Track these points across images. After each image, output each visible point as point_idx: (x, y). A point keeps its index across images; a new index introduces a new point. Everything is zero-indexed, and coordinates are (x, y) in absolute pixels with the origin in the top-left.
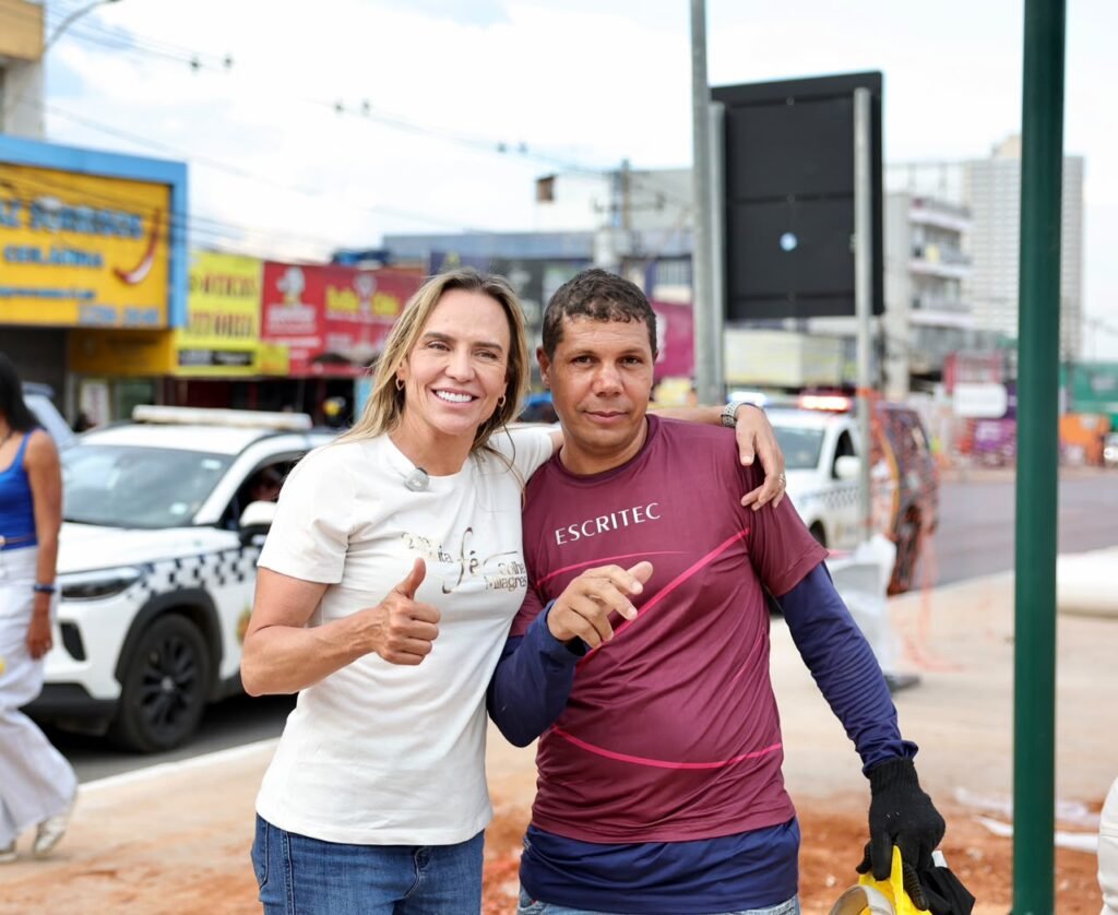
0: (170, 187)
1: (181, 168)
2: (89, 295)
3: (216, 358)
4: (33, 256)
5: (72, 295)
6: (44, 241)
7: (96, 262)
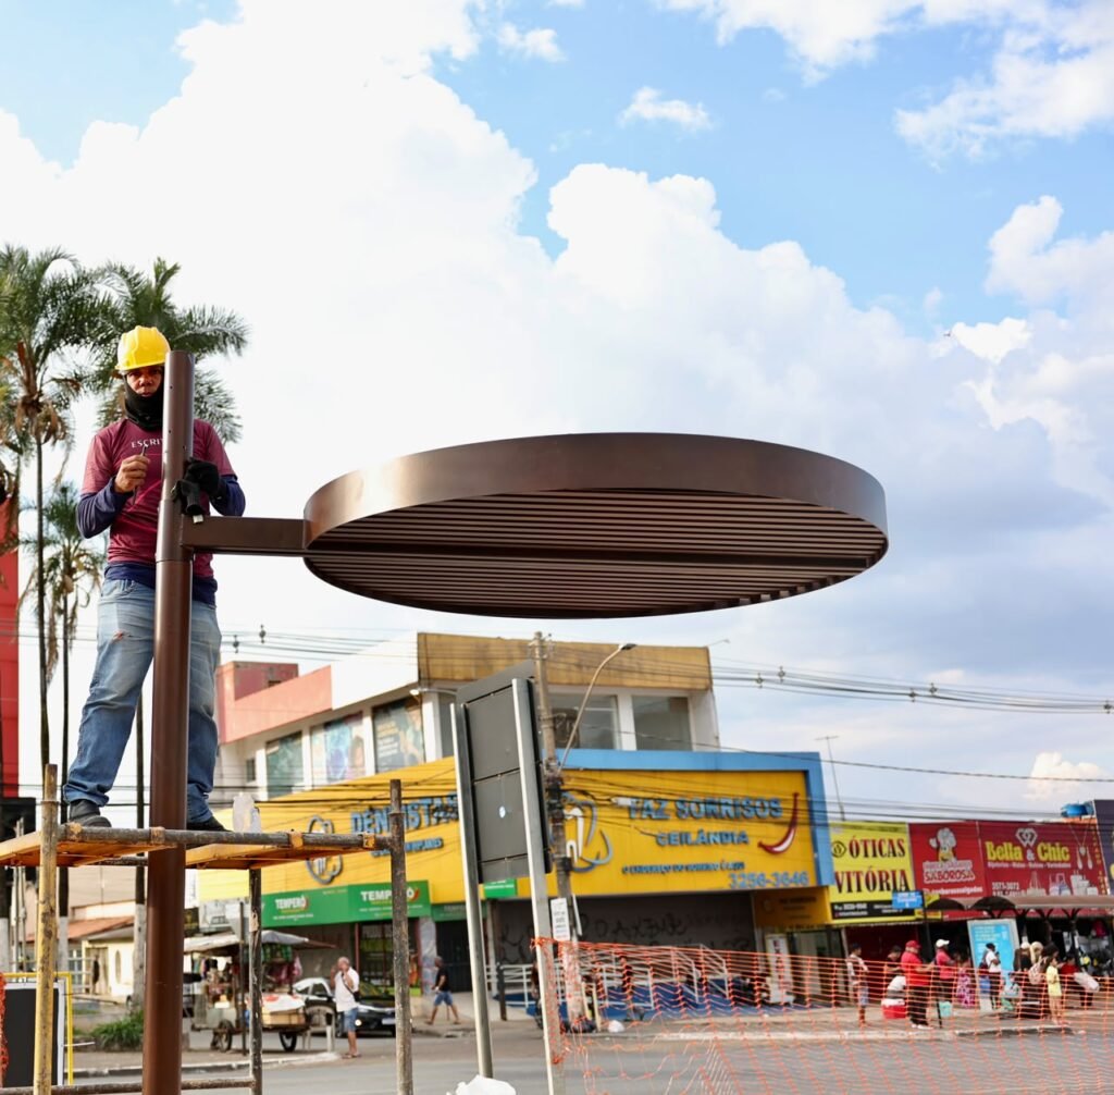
0: (805, 773)
1: (814, 758)
2: (739, 866)
3: (872, 908)
4: (683, 839)
5: (723, 867)
6: (692, 827)
7: (743, 839)
